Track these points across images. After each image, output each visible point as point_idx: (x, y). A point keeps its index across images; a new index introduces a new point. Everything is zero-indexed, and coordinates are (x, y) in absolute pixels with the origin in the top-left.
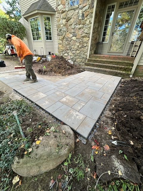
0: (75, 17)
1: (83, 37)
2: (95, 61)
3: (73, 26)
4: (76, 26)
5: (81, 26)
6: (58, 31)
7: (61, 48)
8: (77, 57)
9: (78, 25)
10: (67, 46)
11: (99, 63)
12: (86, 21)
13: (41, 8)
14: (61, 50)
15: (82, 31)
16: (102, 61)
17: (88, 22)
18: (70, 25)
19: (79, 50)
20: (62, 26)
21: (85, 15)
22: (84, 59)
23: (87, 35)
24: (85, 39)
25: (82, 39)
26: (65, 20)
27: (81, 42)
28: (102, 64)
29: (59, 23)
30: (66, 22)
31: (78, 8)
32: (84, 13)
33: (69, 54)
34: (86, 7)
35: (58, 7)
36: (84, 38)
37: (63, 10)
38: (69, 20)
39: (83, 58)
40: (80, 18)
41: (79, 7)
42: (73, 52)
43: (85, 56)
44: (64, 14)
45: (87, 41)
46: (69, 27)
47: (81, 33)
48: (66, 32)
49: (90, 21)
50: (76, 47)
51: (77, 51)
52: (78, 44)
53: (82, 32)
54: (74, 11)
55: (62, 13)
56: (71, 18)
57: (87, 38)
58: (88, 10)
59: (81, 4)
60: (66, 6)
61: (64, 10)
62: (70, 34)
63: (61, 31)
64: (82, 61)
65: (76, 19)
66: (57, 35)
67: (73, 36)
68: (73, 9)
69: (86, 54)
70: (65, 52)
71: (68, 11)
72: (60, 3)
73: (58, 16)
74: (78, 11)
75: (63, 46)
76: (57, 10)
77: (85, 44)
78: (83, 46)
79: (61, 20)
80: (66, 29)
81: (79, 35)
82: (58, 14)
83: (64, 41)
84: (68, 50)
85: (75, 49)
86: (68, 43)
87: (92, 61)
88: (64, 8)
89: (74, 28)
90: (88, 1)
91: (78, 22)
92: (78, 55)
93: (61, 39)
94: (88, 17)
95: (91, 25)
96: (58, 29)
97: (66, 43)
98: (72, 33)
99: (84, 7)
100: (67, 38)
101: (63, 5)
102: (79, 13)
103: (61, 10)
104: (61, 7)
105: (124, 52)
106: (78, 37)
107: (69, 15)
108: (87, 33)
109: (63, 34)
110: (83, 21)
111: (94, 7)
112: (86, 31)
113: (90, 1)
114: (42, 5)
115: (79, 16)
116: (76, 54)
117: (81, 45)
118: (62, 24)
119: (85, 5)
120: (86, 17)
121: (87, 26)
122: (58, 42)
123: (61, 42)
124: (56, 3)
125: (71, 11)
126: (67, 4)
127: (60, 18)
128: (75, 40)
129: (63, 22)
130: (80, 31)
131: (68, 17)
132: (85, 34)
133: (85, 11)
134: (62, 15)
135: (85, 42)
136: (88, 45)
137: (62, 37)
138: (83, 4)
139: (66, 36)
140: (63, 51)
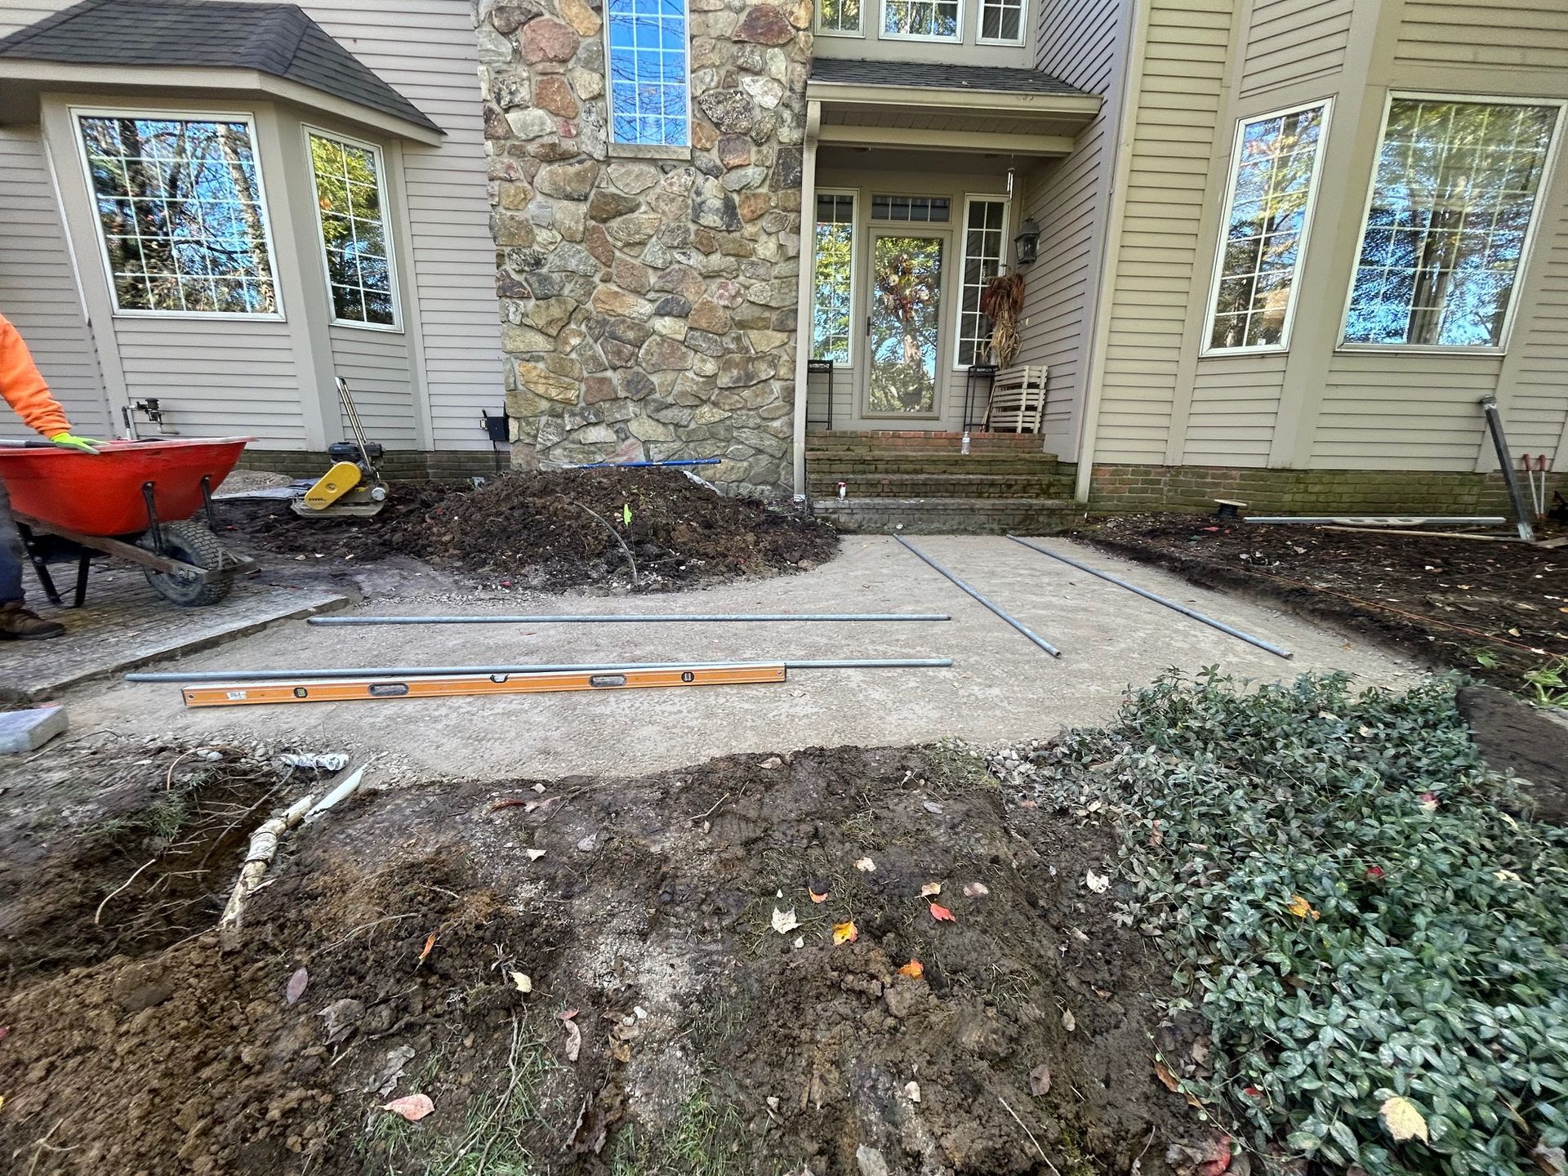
0: (670, 208)
1: (742, 325)
2: (863, 462)
3: (653, 253)
4: (681, 258)
5: (716, 260)
6: (509, 267)
7: (541, 390)
8: (709, 449)
9: (693, 253)
10: (609, 374)
11: (887, 472)
12: (756, 241)
13: (293, 70)
15: (732, 288)
16: (907, 460)
17: (766, 248)
18: (627, 245)
19: (715, 404)
20: (543, 236)
21: (743, 212)
22: (764, 460)
23: (767, 314)
24: (764, 341)
25: (738, 339)
26: (583, 208)
27: (728, 351)
28: (906, 477)
29: (520, 216)
30: (592, 223)
31: (691, 162)
32: (736, 197)
33: (633, 427)
34: (750, 171)
35: (511, 117)
36: (754, 334)
37: (553, 145)
38: (621, 214)
39: (760, 451)
40: (711, 219)
41: (698, 163)
42: (667, 415)
43: (769, 442)
44: (572, 169)
45: (775, 352)
46: (618, 254)
47: (726, 303)
48: (596, 279)
49: (781, 246)
50: (688, 381)
51: (706, 409)
52: (710, 368)
53: (734, 297)
54: (653, 170)
55: (550, 162)
56: (638, 206)
57: (770, 332)
58: (764, 190)
59: (708, 150)
60: (587, 131)
61: (569, 145)
62: (631, 299)
63: (544, 270)
64: (747, 470)
65: (678, 219)
66: (493, 294)
67: (660, 313)
68: (652, 161)
69: (776, 424)
70: (593, 419)
71: (608, 160)
72: (524, 93)
73: (510, 167)
74: (686, 180)
75: (560, 370)
76: (500, 131)
77: (763, 366)
78: (747, 380)
79: (540, 198)
80: (593, 261)
81: (713, 309)
82: (506, 160)
83: (575, 341)
84: (616, 399)
85: (683, 394)
86: (619, 353)
87: (843, 467)
88: (568, 135)
89: (659, 263)
90: (754, 149)
91: (692, 237)
92: (713, 436)
93: (541, 323)
94: (764, 223)
95: (791, 265)
96: (507, 250)
97: (594, 358)
98: (651, 295)
99: (729, 170)
100: (605, 322)
101: (557, 115)
102: (698, 193)
103: (540, 140)
104: (529, 121)
105: (944, 416)
106: (704, 324)
107: (619, 184)
108: (766, 307)
109: (566, 291)
110: (734, 241)
111: (798, 183)
112: (759, 291)
113: (771, 151)
114: (300, 54)
115: (698, 209)
116: (693, 426)
117: (735, 372)
118: (551, 226)
119: (737, 162)
120: (752, 221)
121: (761, 271)
122: (510, 346)
123: (540, 343)
124: (484, 86)
125: (636, 168)
126: (593, 117)
127: (526, 184)
128: (681, 337)
129: (559, 216)
130: (714, 287)
131: (604, 195)
132: (757, 312)
133: (738, 192)
134: (544, 171)
135: (761, 356)
136: (783, 372)
137: (556, 312)
138: (722, 151)
139: (589, 306)
140: (559, 408)
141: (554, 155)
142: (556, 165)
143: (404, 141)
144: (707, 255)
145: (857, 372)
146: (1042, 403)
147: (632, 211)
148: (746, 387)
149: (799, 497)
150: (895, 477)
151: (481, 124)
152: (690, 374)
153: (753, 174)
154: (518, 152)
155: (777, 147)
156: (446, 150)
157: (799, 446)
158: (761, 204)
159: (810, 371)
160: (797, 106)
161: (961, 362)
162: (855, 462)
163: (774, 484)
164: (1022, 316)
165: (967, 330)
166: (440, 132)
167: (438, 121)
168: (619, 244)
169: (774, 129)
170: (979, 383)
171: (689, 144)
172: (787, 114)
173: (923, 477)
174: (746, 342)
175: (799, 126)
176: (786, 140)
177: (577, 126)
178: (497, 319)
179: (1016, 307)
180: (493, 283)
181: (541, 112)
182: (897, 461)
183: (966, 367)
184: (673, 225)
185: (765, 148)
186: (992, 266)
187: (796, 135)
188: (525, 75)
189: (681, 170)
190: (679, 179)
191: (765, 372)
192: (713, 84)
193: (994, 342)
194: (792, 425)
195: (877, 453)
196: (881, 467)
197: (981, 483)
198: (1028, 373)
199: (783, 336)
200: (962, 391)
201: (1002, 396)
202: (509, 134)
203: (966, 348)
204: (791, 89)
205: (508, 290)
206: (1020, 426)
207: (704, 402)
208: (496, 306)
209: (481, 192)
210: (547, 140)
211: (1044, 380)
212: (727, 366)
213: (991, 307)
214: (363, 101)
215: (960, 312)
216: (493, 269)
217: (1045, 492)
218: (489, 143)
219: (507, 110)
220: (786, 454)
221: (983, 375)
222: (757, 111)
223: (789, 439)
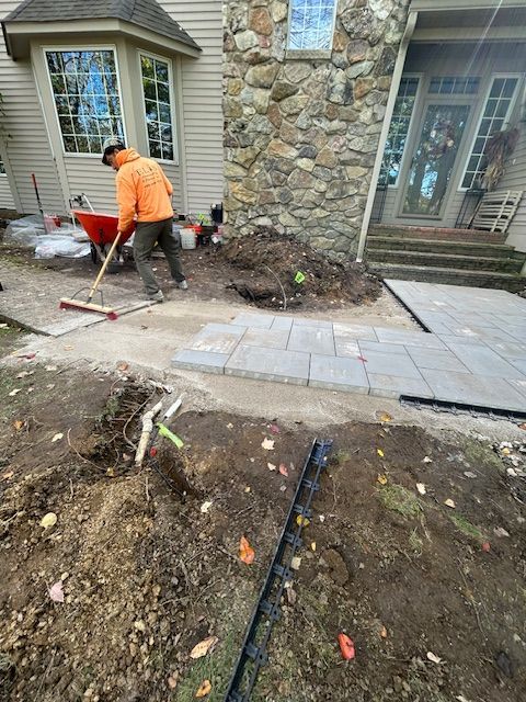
0: (315, 91)
1: (344, 163)
2: (398, 244)
3: (302, 121)
4: (316, 122)
5: (336, 124)
6: (230, 129)
7: (239, 197)
8: (316, 231)
9: (323, 119)
10: (272, 190)
12: (360, 111)
14: (240, 205)
15: (342, 141)
16: (423, 245)
17: (365, 116)
18: (290, 115)
19: (323, 208)
20: (247, 110)
21: (356, 92)
22: (344, 239)
23: (359, 157)
24: (353, 172)
25: (340, 171)
26: (269, 93)
27: (334, 178)
28: (421, 254)
29: (236, 99)
30: (272, 102)
31: (330, 60)
32: (353, 83)
33: (281, 219)
34: (364, 64)
35: (236, 37)
36: (349, 169)
37: (257, 53)
38: (288, 96)
39: (342, 234)
40: (336, 98)
41: (334, 60)
42: (298, 213)
43: (348, 229)
44: (265, 68)
45: (359, 179)
46: (284, 121)
47: (335, 150)
48: (271, 137)
49: (374, 114)
50: (311, 195)
51: (318, 210)
52: (323, 187)
53: (342, 147)
54: (308, 66)
55: (254, 65)
56: (298, 90)
57: (358, 167)
58: (370, 77)
59: (341, 51)
60: (275, 43)
61: (264, 53)
62: (287, 147)
63: (246, 132)
64: (334, 244)
65: (318, 98)
66: (221, 145)
67: (301, 156)
68: (308, 61)
69: (354, 220)
70: (261, 213)
71: (285, 62)
72: (245, 22)
73: (234, 69)
74: (326, 72)
75: (248, 187)
76: (231, 47)
77: (351, 187)
78: (342, 195)
79: (247, 88)
80: (270, 125)
81: (329, 153)
82: (233, 65)
83: (257, 171)
84: (274, 203)
85: (307, 201)
86: (278, 178)
87: (386, 246)
88: (265, 47)
89: (304, 126)
90: (369, 49)
91: (324, 110)
92: (319, 225)
93: (242, 160)
94: (368, 99)
95: (377, 126)
96: (229, 119)
97: (266, 180)
98: (298, 146)
99: (352, 64)
100: (272, 162)
101: (260, 34)
102: (332, 81)
103: (250, 51)
104: (246, 39)
105: (444, 219)
106: (323, 162)
107: (289, 77)
108: (359, 152)
109: (256, 143)
110: (347, 111)
111: (391, 72)
112: (357, 144)
113: (379, 49)
114: (137, 7)
115: (330, 91)
116: (310, 219)
117: (336, 190)
118: (252, 104)
119: (358, 58)
120: (360, 98)
121: (360, 130)
122: (227, 174)
123: (240, 172)
124: (225, 18)
125: (299, 66)
126: (279, 34)
127: (240, 79)
128: (310, 170)
129: (255, 98)
130: (332, 140)
131: (280, 84)
132: (353, 155)
133: (355, 79)
134: (251, 71)
135: (352, 182)
136: (362, 190)
137: (250, 155)
138: (349, 51)
139: (266, 152)
140: (246, 207)
141: (258, 60)
142: (257, 68)
143: (183, 56)
144: (331, 120)
145: (400, 192)
146: (512, 214)
147: (294, 94)
148: (341, 199)
149: (359, 260)
150: (415, 253)
151: (221, 43)
152: (313, 191)
153: (365, 66)
154: (239, 60)
155: (383, 47)
156: (203, 60)
157: (364, 233)
158: (367, 87)
159: (377, 190)
160: (401, 16)
161: (463, 186)
162: (393, 244)
163: (346, 253)
164: (511, 157)
165: (472, 166)
166: (199, 49)
167: (199, 43)
168: (285, 115)
169: (383, 34)
170: (473, 199)
171: (331, 48)
172: (393, 23)
173: (430, 255)
174: (344, 172)
175: (399, 31)
176: (388, 41)
177: (271, 40)
178: (221, 158)
179: (510, 151)
180: (221, 138)
181: (252, 32)
182: (417, 244)
183: (465, 189)
184: (315, 102)
185: (375, 48)
186: (498, 124)
187: (396, 38)
188: (246, 9)
189: (324, 66)
190: (324, 71)
191: (352, 190)
192: (352, 5)
193: (487, 174)
194: (362, 221)
195: (407, 239)
196: (407, 247)
197: (465, 260)
198: (507, 195)
199: (365, 170)
200: (460, 204)
201: (485, 209)
202: (235, 49)
203: (468, 178)
204: (400, 5)
205: (228, 144)
206: (493, 228)
207: (317, 206)
208: (221, 151)
209: (219, 85)
210: (254, 50)
211: (518, 199)
212: (332, 187)
213: (491, 151)
214: (164, 33)
215: (470, 154)
216: (221, 131)
217: (502, 268)
218: (225, 55)
219: (235, 33)
220: (355, 237)
221: (475, 195)
222: (375, 21)
223: (358, 229)
